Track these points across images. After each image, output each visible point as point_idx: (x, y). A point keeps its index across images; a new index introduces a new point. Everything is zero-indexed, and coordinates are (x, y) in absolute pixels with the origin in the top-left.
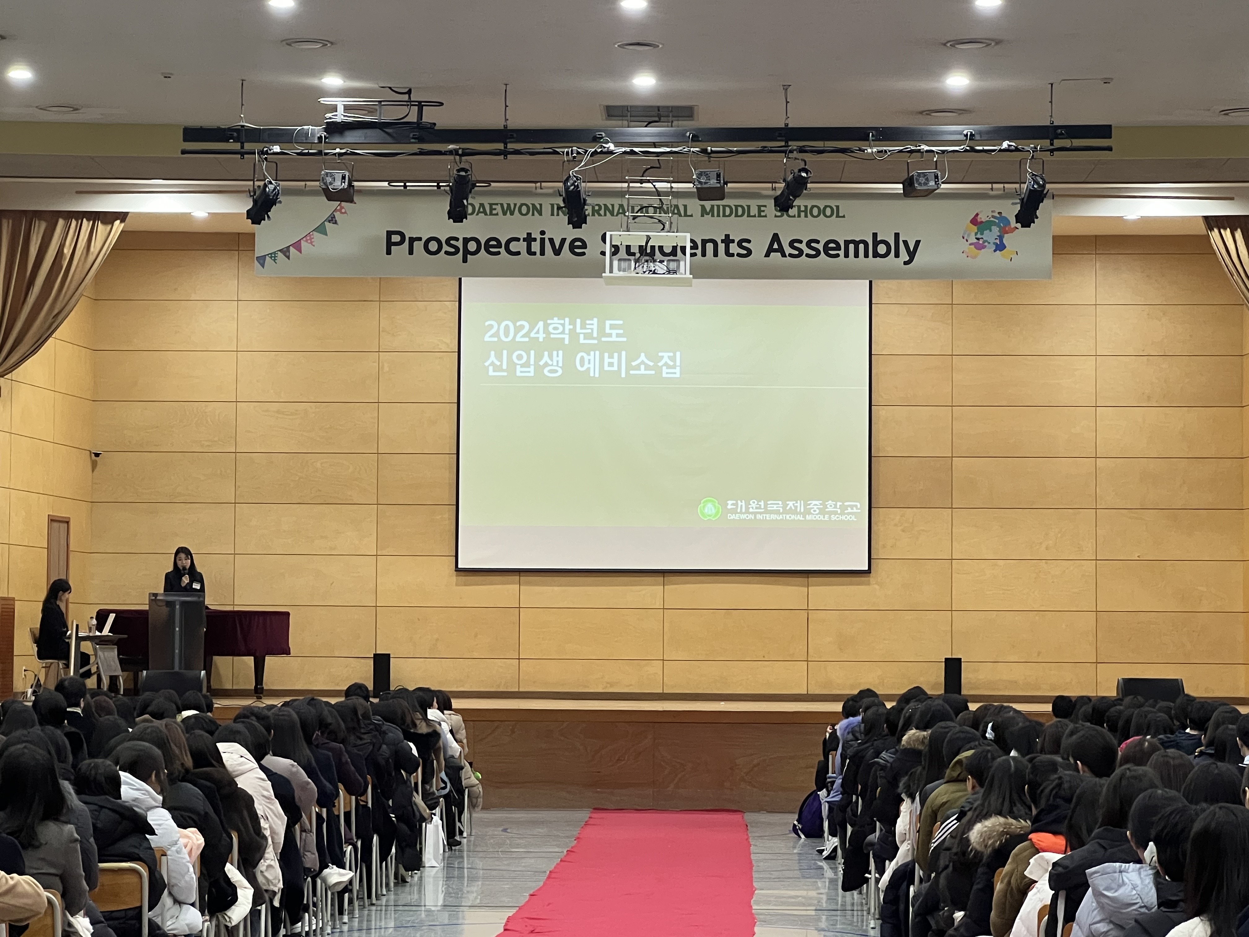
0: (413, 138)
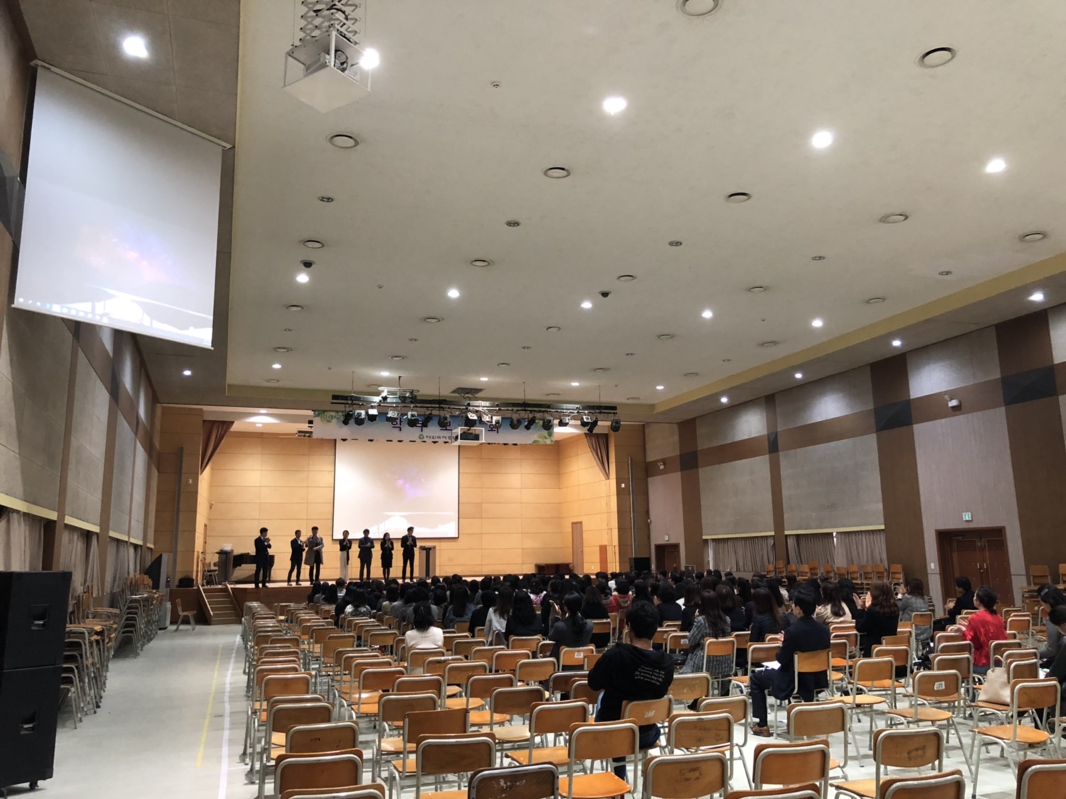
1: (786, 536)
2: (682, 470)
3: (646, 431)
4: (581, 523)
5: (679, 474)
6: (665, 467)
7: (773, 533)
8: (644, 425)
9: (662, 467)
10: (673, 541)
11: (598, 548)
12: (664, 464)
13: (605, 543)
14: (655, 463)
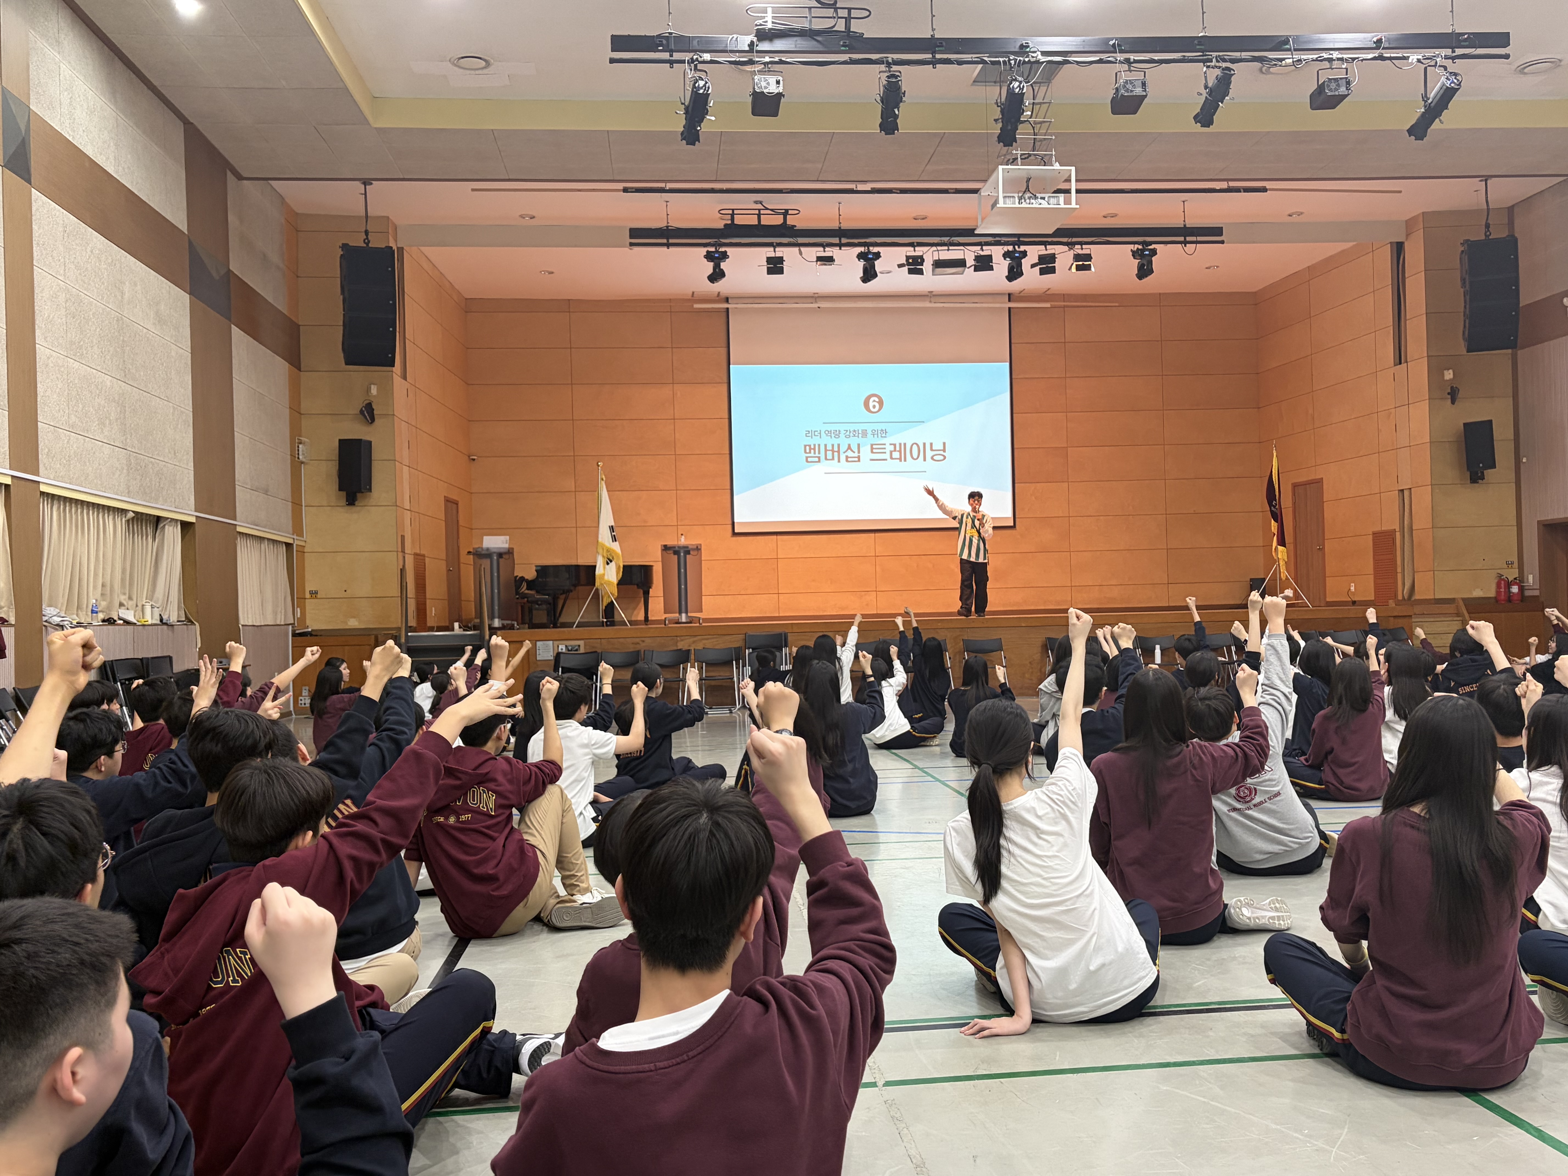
0: (843, 46)
3: (1521, 221)
4: (1320, 481)
8: (1511, 210)
11: (1371, 536)
13: (1389, 526)
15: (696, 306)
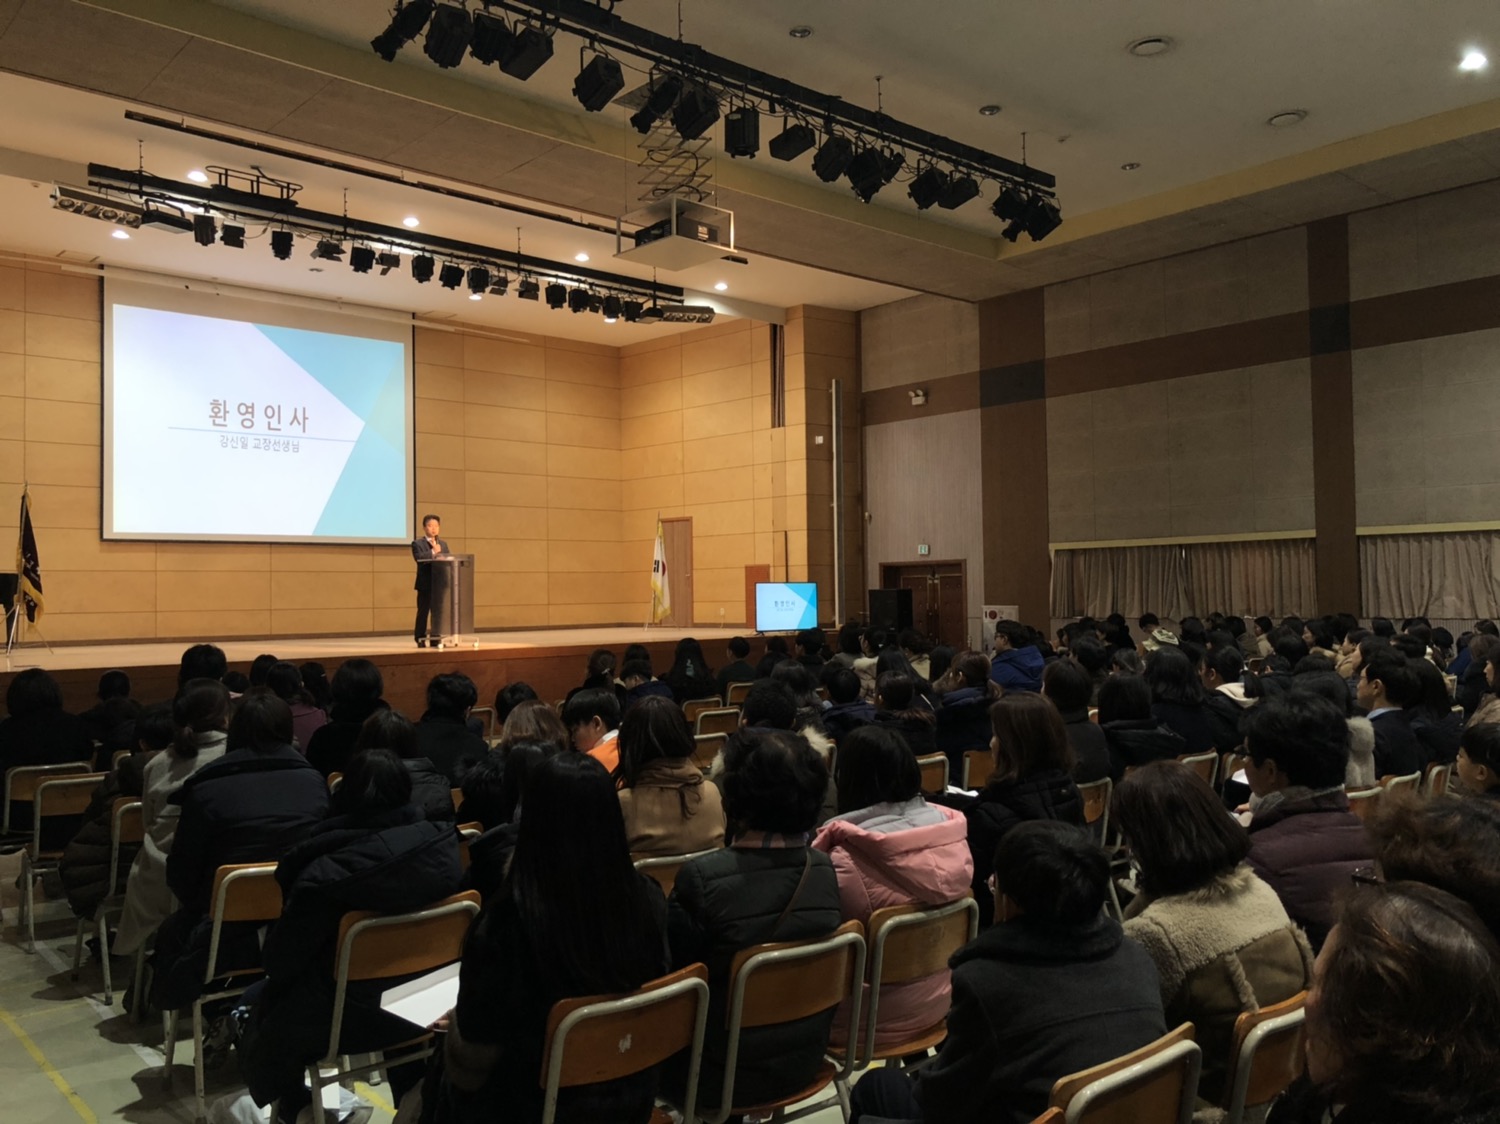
1: (1359, 537)
2: (982, 405)
3: (865, 324)
4: (688, 520)
5: (976, 413)
6: (926, 401)
7: (1312, 534)
8: (858, 313)
9: (918, 401)
10: (941, 555)
11: (743, 570)
12: (926, 395)
13: (760, 561)
14: (901, 392)
15: (65, 267)
